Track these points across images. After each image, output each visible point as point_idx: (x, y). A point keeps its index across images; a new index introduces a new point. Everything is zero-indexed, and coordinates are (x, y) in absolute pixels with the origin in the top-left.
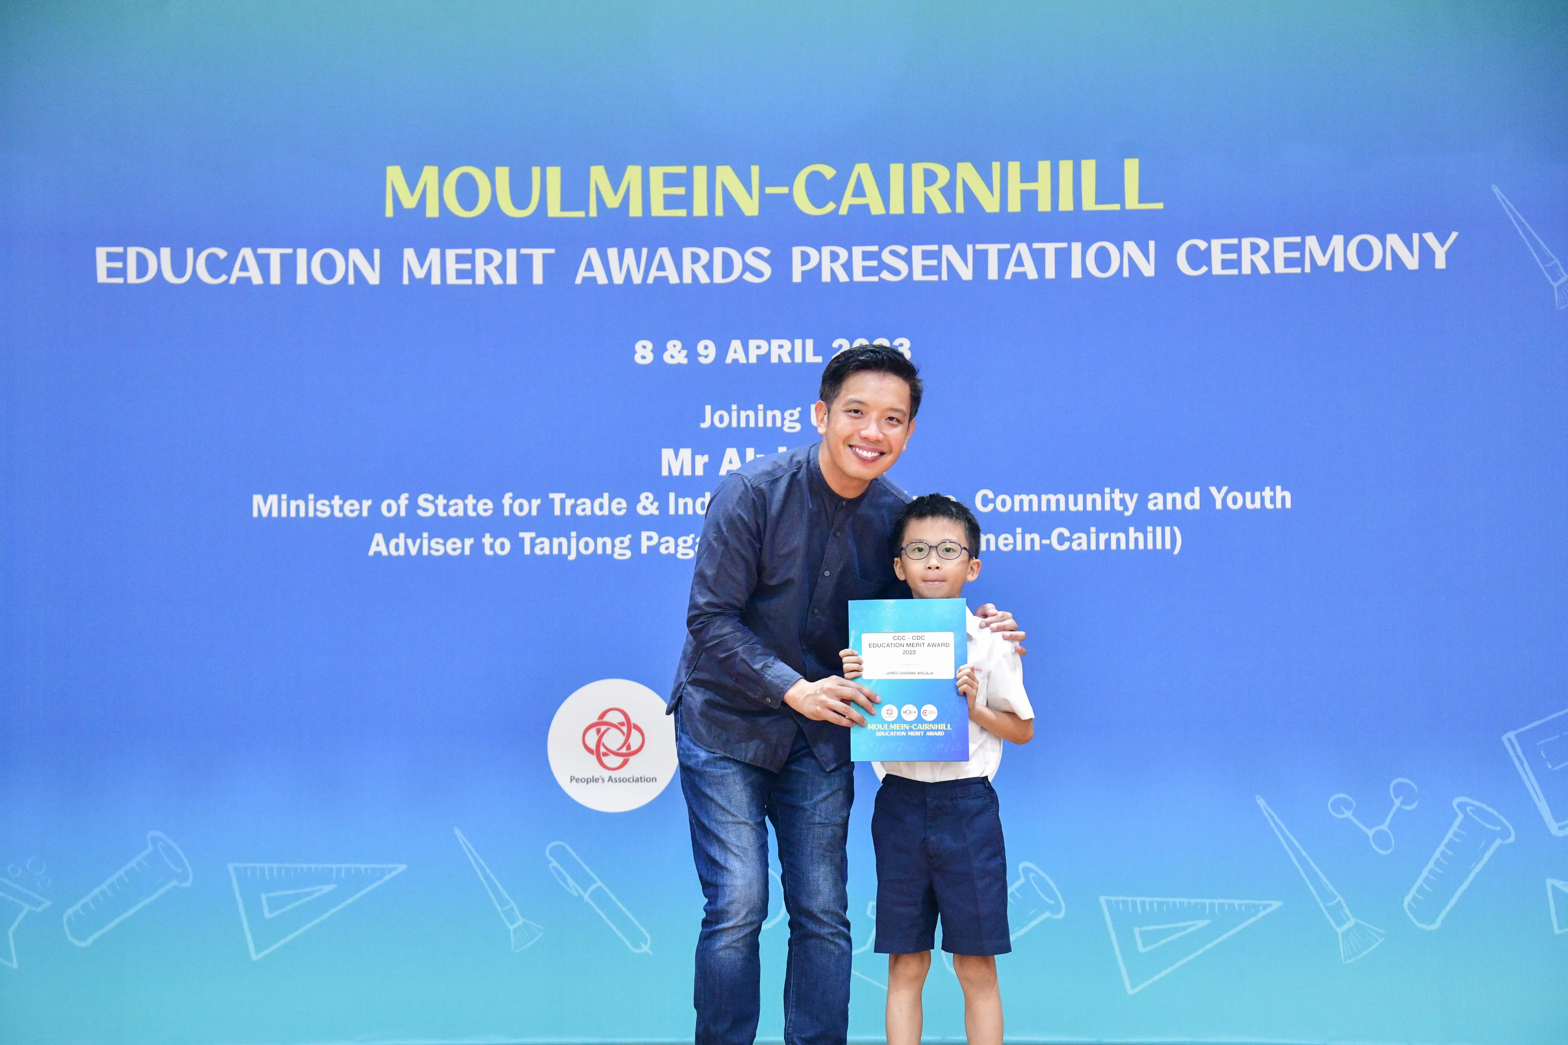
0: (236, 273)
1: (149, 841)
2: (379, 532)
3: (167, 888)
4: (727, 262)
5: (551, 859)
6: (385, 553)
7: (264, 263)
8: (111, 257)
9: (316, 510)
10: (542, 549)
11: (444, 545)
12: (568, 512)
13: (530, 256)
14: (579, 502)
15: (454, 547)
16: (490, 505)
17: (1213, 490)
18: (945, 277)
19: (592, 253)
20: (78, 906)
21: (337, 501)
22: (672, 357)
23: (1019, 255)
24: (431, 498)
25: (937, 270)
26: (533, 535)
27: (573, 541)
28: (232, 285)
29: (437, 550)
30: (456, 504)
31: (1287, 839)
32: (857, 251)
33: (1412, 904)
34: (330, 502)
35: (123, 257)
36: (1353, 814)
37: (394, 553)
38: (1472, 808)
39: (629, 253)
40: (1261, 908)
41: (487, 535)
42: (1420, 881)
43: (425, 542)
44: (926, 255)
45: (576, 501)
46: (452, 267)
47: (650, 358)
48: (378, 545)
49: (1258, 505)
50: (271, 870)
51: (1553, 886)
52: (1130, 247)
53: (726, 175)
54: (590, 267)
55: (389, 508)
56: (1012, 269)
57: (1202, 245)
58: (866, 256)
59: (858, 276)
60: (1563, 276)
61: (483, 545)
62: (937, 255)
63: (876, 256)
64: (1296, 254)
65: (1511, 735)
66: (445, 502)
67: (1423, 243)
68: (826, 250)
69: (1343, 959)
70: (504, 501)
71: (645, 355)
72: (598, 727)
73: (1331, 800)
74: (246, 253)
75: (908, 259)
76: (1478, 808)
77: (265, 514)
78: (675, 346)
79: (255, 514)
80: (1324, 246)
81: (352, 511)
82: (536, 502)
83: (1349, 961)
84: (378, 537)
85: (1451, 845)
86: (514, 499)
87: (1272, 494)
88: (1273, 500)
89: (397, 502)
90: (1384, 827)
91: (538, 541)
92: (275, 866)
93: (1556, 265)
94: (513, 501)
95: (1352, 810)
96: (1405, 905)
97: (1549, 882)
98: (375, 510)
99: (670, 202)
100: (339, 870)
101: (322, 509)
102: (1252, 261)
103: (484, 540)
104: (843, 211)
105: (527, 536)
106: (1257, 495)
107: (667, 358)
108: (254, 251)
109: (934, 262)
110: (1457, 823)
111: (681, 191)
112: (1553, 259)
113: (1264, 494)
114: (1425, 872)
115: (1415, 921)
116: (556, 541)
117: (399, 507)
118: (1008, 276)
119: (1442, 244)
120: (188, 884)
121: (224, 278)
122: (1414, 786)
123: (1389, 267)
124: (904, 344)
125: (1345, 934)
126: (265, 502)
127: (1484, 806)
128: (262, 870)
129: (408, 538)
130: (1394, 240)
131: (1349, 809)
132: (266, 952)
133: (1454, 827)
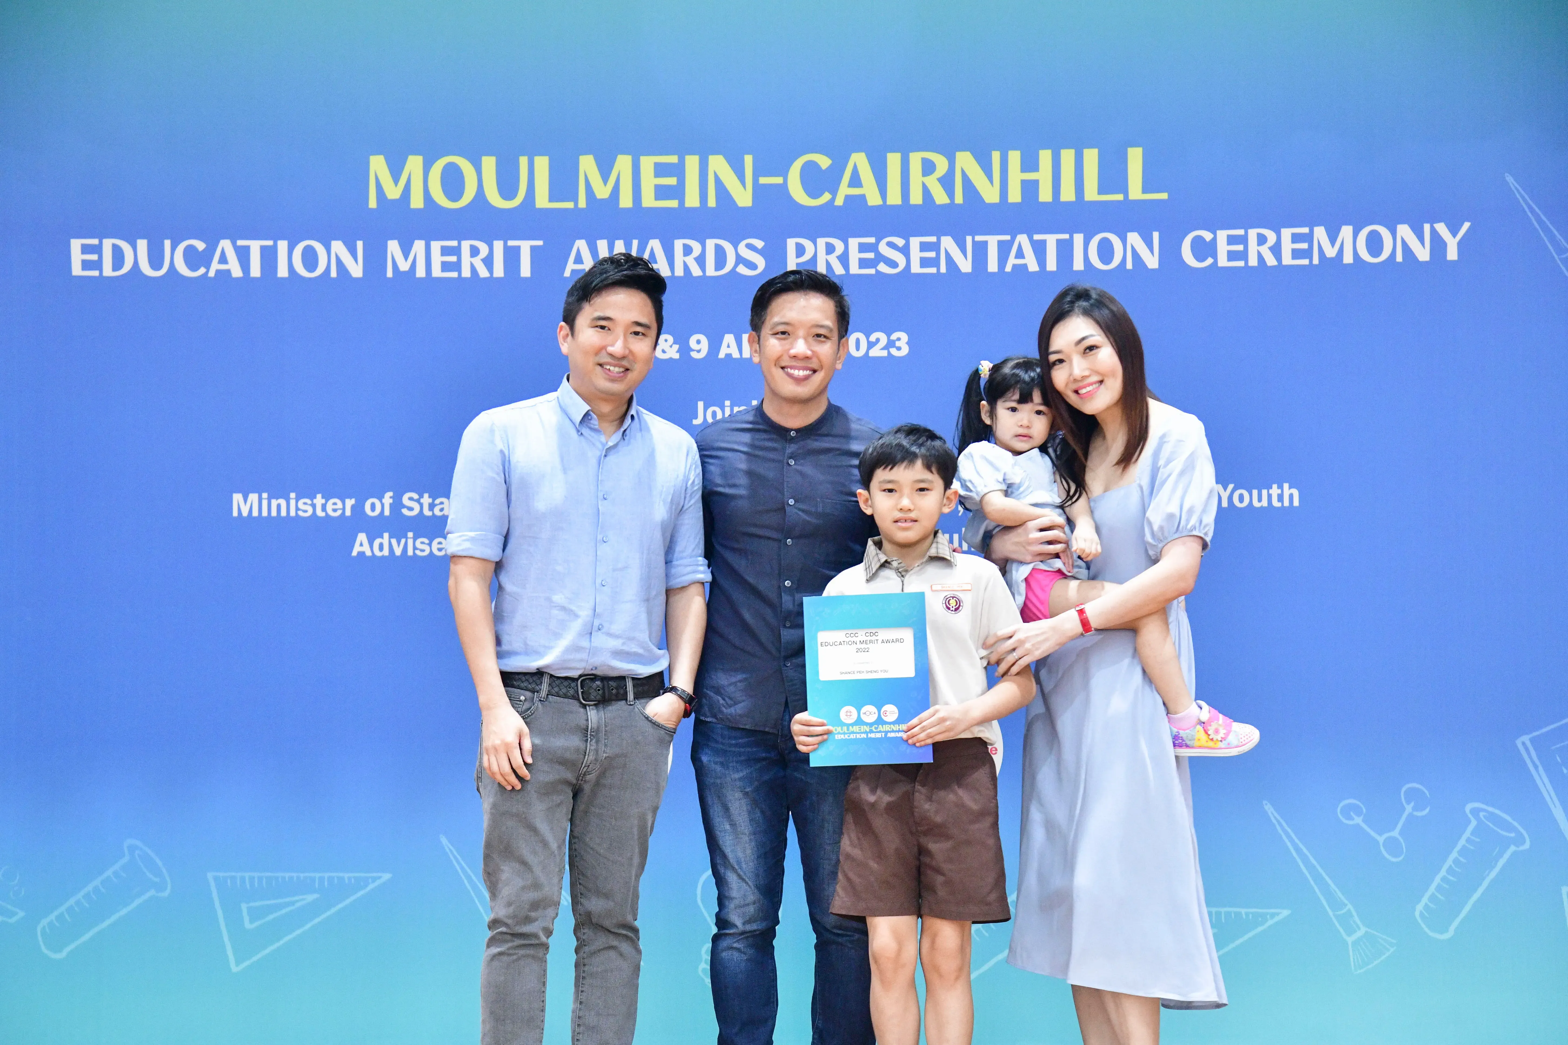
0: (215, 266)
1: (126, 850)
2: (362, 531)
3: (144, 898)
4: (720, 254)
6: (369, 553)
7: (243, 255)
8: (85, 249)
9: (297, 509)
11: (430, 545)
13: (518, 248)
18: (943, 269)
19: (581, 245)
20: (52, 917)
21: (319, 500)
22: (664, 351)
23: (1020, 246)
24: (416, 496)
25: (935, 262)
28: (210, 278)
29: (423, 551)
31: (1295, 845)
32: (854, 243)
33: (1424, 912)
34: (312, 501)
35: (98, 250)
36: (1363, 821)
37: (378, 553)
38: (1484, 814)
40: (1268, 916)
42: (1432, 888)
43: (410, 542)
44: (924, 247)
46: (437, 259)
48: (361, 544)
49: (1265, 503)
50: (252, 879)
52: (1134, 238)
53: (718, 164)
54: (579, 260)
55: (373, 507)
56: (1012, 261)
57: (1208, 236)
58: (863, 248)
59: (855, 269)
62: (936, 247)
63: (873, 248)
64: (1305, 246)
65: (1526, 738)
66: (430, 500)
67: (1434, 233)
68: (821, 242)
69: (1353, 969)
73: (1341, 805)
74: (225, 245)
75: (905, 251)
76: (1491, 814)
77: (245, 513)
78: (666, 341)
79: (235, 513)
80: (1333, 237)
81: (335, 510)
83: (1359, 971)
84: (362, 537)
85: (1463, 851)
87: (1279, 491)
88: (1280, 498)
89: (381, 502)
90: (1395, 833)
92: (256, 875)
95: (1362, 817)
96: (1417, 914)
97: (1565, 890)
98: (358, 509)
99: (661, 192)
100: (321, 879)
101: (304, 508)
102: (1259, 253)
104: (839, 201)
106: (1264, 492)
108: (234, 244)
109: (932, 254)
110: (1469, 829)
111: (672, 181)
113: (1271, 491)
114: (1437, 880)
115: (1426, 930)
117: (383, 505)
118: (1008, 268)
119: (1454, 235)
120: (166, 894)
121: (202, 270)
122: (1426, 792)
123: (1399, 258)
124: (902, 338)
125: (1355, 943)
126: (245, 501)
127: (1497, 812)
128: (243, 879)
129: (392, 538)
130: (1404, 230)
131: (1359, 816)
132: (247, 963)
133: (1467, 834)
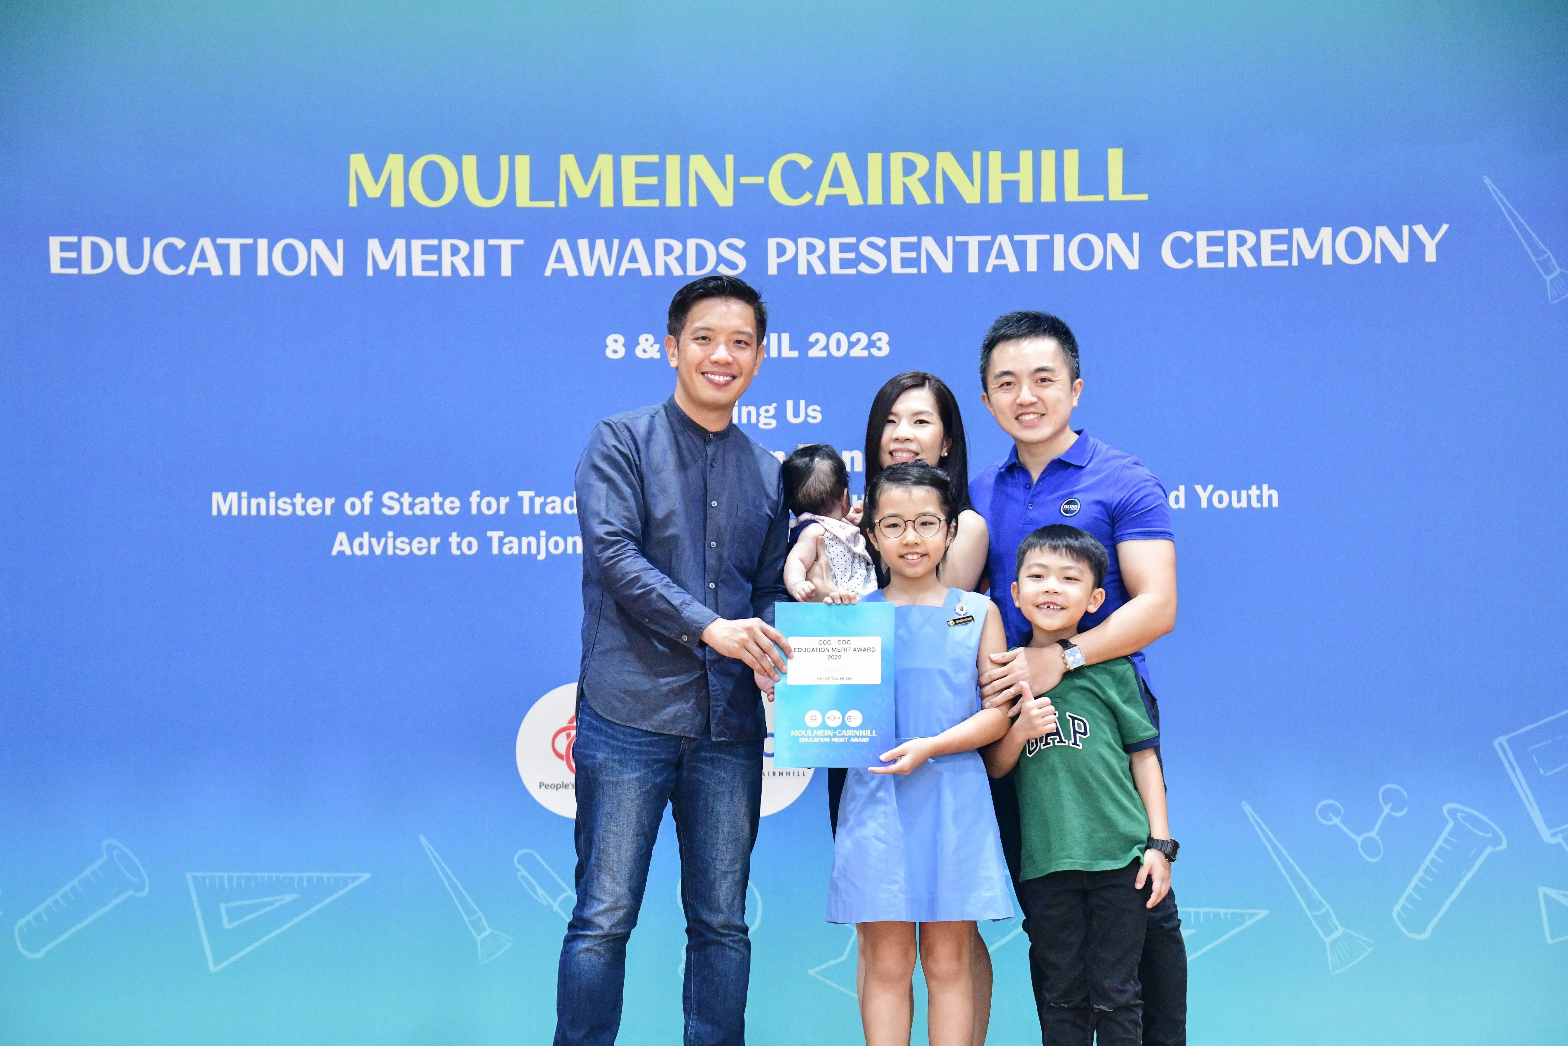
0: (195, 264)
1: (104, 850)
2: (342, 531)
3: (122, 898)
4: (701, 254)
5: (520, 867)
6: (348, 552)
7: (223, 254)
8: (64, 247)
9: (277, 508)
10: (510, 549)
11: (410, 544)
12: (537, 511)
13: (499, 247)
14: (549, 500)
15: (420, 546)
16: (457, 503)
17: (1199, 488)
18: (924, 270)
19: (562, 244)
20: (29, 917)
21: (299, 499)
22: (644, 351)
23: (1000, 247)
24: (396, 495)
25: (915, 262)
26: (501, 534)
27: (543, 541)
28: (190, 276)
29: (402, 550)
30: (422, 502)
31: (1274, 847)
32: (835, 243)
33: (1401, 912)
34: (292, 500)
35: (77, 247)
36: (1342, 821)
37: (357, 552)
38: (1462, 814)
39: (600, 244)
40: (1247, 917)
41: (454, 534)
42: (1409, 890)
43: (390, 542)
44: (905, 247)
45: (545, 499)
46: (418, 258)
47: (622, 353)
48: (341, 544)
49: (1244, 504)
50: (230, 879)
51: (1545, 894)
52: (1114, 239)
53: (699, 164)
54: (559, 259)
55: (353, 506)
56: (992, 261)
57: (1187, 237)
58: (844, 248)
59: (835, 269)
60: (1555, 269)
61: (450, 544)
62: (916, 247)
63: (854, 248)
64: (1284, 247)
65: (1503, 739)
66: (411, 500)
67: (1413, 235)
68: (802, 242)
69: (1331, 970)
70: (471, 499)
71: (616, 349)
72: (568, 732)
73: (1319, 806)
74: (205, 242)
75: (886, 251)
76: (1471, 815)
77: (224, 512)
78: (647, 340)
79: (215, 512)
80: (1312, 238)
81: (315, 509)
82: (504, 501)
83: (1338, 972)
84: (342, 536)
85: (1441, 852)
86: (482, 497)
87: (1259, 492)
88: (1260, 499)
89: (361, 500)
90: (1373, 834)
91: (506, 540)
92: (235, 875)
93: (1548, 258)
94: (481, 500)
95: (1340, 817)
96: (1395, 914)
97: (1542, 890)
98: (338, 508)
99: (642, 192)
100: (301, 879)
101: (284, 507)
102: (1239, 254)
103: (450, 539)
104: (820, 201)
105: (495, 535)
106: (1244, 493)
107: (639, 352)
108: (214, 242)
109: (913, 255)
110: (1448, 829)
111: (653, 180)
112: (1545, 253)
113: (1250, 492)
114: (1415, 880)
115: (1404, 930)
116: (525, 540)
117: (363, 504)
118: (989, 269)
119: (1433, 236)
120: (144, 894)
121: (182, 269)
122: (1403, 791)
123: (1378, 260)
124: (883, 338)
125: (1333, 944)
126: (225, 500)
127: (1476, 813)
128: (221, 879)
129: (373, 537)
130: (1383, 232)
131: (1337, 816)
132: (224, 964)
133: (1445, 834)
